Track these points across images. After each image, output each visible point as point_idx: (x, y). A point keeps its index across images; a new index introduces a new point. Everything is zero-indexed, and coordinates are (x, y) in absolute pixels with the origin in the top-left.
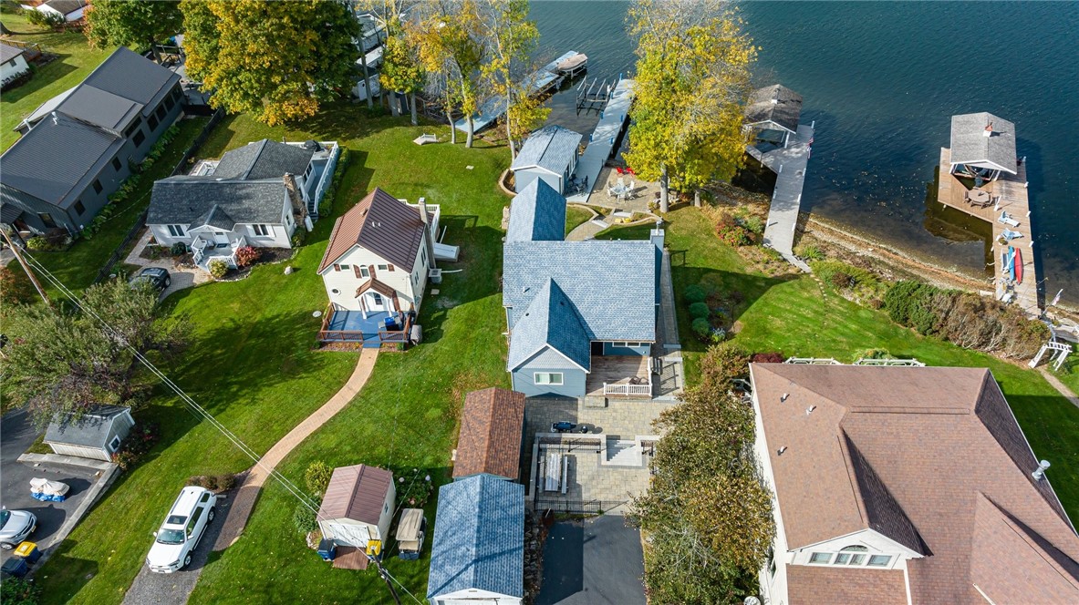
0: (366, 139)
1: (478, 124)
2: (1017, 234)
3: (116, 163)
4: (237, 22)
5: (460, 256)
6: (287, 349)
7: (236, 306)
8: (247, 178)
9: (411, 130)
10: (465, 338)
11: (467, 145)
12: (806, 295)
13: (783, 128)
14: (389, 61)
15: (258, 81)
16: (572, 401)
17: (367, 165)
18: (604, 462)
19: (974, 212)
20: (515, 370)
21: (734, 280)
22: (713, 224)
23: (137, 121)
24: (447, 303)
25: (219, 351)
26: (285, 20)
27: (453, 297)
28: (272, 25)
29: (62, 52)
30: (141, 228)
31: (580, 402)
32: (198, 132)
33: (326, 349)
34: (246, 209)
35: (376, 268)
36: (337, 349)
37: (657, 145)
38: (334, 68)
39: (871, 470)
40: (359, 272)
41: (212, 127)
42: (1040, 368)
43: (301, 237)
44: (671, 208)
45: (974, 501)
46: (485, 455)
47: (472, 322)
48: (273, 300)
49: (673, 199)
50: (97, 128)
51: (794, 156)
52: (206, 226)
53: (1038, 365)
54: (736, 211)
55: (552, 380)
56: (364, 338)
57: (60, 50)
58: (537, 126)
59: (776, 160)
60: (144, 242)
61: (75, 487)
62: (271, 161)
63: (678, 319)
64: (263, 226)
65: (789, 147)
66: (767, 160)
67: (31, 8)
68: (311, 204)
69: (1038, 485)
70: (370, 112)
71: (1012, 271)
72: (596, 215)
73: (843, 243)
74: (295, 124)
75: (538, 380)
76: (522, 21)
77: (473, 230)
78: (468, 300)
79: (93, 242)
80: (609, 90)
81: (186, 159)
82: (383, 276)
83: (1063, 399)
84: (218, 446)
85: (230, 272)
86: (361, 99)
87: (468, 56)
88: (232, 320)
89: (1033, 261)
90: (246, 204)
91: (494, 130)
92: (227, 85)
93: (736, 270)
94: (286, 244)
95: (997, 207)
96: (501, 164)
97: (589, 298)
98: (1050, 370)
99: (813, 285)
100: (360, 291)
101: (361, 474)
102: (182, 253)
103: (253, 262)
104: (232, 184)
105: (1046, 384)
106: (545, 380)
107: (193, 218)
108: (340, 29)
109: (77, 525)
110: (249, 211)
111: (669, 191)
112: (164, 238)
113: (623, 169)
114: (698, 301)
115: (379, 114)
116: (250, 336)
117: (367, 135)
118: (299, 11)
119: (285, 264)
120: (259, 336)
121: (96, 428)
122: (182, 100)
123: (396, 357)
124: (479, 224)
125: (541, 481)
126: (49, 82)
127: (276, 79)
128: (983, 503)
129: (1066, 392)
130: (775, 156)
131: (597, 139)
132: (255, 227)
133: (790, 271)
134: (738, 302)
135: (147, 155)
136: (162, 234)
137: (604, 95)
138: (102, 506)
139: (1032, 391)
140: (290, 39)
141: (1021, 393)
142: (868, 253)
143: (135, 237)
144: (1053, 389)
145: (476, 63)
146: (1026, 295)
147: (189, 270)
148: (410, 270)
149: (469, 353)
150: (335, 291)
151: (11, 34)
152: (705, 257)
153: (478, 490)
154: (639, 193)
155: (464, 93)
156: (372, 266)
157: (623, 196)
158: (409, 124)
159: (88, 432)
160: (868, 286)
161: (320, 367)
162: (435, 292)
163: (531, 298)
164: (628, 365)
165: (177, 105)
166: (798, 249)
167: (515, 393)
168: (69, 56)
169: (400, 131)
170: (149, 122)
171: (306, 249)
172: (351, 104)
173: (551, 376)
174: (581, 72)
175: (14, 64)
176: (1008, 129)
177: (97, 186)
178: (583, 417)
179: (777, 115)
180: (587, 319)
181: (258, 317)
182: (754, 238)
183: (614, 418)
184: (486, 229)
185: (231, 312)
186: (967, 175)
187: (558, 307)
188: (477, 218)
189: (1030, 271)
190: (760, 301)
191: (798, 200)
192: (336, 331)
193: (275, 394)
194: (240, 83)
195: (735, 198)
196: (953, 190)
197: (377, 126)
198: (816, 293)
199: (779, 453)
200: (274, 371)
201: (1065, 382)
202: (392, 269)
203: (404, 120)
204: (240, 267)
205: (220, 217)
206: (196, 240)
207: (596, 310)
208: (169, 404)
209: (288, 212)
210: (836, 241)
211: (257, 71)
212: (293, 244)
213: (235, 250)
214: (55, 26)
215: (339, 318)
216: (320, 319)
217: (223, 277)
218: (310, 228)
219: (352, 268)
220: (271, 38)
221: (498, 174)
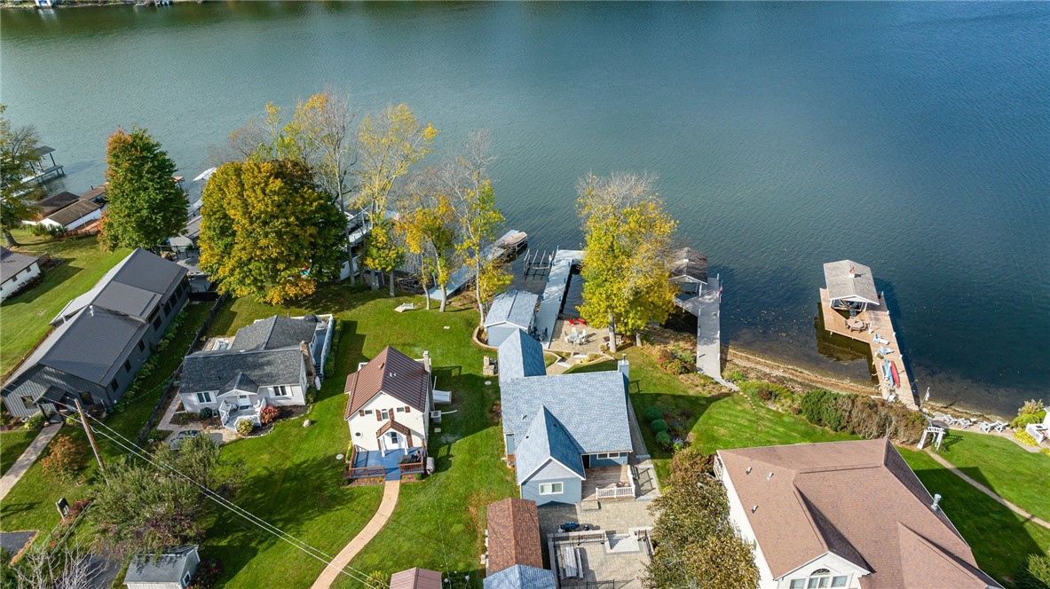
0: (353, 311)
1: (449, 292)
2: (889, 350)
3: (141, 345)
4: (251, 223)
5: (453, 400)
6: (320, 488)
7: (266, 457)
8: (266, 348)
9: (391, 301)
10: (470, 465)
11: (441, 310)
12: (739, 408)
13: (697, 281)
14: (373, 246)
15: (267, 268)
16: (571, 507)
17: (358, 332)
18: (609, 550)
19: (855, 336)
20: (524, 484)
21: (681, 401)
22: (655, 359)
23: (157, 309)
24: (450, 439)
25: (259, 496)
26: (292, 219)
27: (453, 433)
28: (281, 223)
29: (67, 257)
30: (171, 392)
31: (577, 507)
32: (205, 315)
33: (354, 485)
34: (267, 374)
35: (395, 411)
36: (363, 484)
37: (608, 297)
38: (328, 254)
39: (821, 513)
40: (380, 416)
41: (217, 310)
42: (925, 449)
43: (313, 395)
44: (619, 349)
45: (896, 529)
46: (514, 552)
47: (474, 452)
48: (298, 449)
49: (620, 342)
50: (125, 317)
51: (708, 302)
52: (235, 390)
53: (924, 447)
54: (670, 347)
55: (553, 490)
56: (386, 473)
57: (65, 255)
58: (503, 290)
59: (695, 307)
60: (173, 409)
62: (283, 333)
63: (643, 434)
64: (282, 388)
65: (703, 295)
66: (687, 306)
67: (34, 223)
68: (317, 367)
69: (936, 513)
70: (353, 288)
71: (891, 378)
72: (559, 358)
73: (759, 367)
74: (289, 303)
75: (542, 491)
76: (488, 211)
77: (459, 377)
78: (467, 434)
79: (126, 414)
80: (550, 259)
81: (198, 338)
82: (400, 418)
83: (946, 470)
84: (276, 573)
85: (256, 429)
86: (344, 278)
87: (444, 238)
88: (266, 468)
89: (904, 369)
90: (268, 369)
91: (459, 297)
92: (239, 273)
93: (681, 393)
94: (302, 401)
95: (870, 331)
96: (471, 324)
97: (576, 420)
98: (933, 450)
99: (744, 400)
100: (380, 433)
101: (417, 575)
102: (209, 416)
103: (275, 419)
104: (254, 354)
105: (933, 461)
106: (548, 491)
107: (221, 385)
110: (269, 375)
111: (615, 334)
112: (191, 405)
113: (575, 318)
114: (656, 419)
115: (359, 290)
116: (284, 481)
117: (354, 307)
118: (302, 212)
119: (303, 419)
120: (295, 478)
121: (171, 565)
122: (188, 290)
123: (416, 485)
124: (463, 373)
125: (561, 570)
126: (59, 283)
127: (281, 266)
128: (903, 530)
129: (948, 466)
130: (693, 303)
131: (548, 298)
132: (276, 388)
133: (723, 391)
134: (688, 417)
135: (164, 337)
136: (192, 402)
137: (545, 264)
140: (293, 234)
142: (780, 373)
143: (163, 408)
144: (938, 464)
145: (450, 245)
146: (905, 394)
147: (217, 431)
148: (423, 410)
149: (476, 477)
150: (358, 434)
151: (19, 245)
152: (654, 385)
153: (518, 576)
154: (590, 339)
155: (440, 267)
156: (392, 410)
157: (578, 342)
158: (389, 296)
159: (166, 569)
160: (785, 397)
161: (352, 499)
162: (438, 430)
163: (529, 424)
164: (610, 473)
165: (184, 293)
166: (726, 374)
167: (525, 501)
168: (74, 259)
169: (381, 302)
170: (165, 309)
171: (317, 405)
172: (334, 283)
173: (553, 485)
174: (523, 246)
175: (29, 270)
176: (867, 272)
177: (127, 365)
178: (582, 519)
179: (690, 271)
180: (575, 437)
181: (288, 464)
182: (689, 368)
183: (608, 517)
184: (470, 376)
185: (260, 463)
186: (843, 308)
187: (553, 429)
188: (460, 368)
189: (904, 377)
190: (705, 415)
191: (718, 336)
192: (360, 469)
193: (318, 525)
194: (250, 271)
195: (667, 338)
196: (835, 319)
197: (361, 300)
198: (747, 406)
199: (753, 511)
200: (312, 507)
201: (946, 458)
202: (408, 410)
203: (383, 292)
204: (264, 424)
205: (248, 383)
206: (223, 404)
207: (582, 429)
208: (224, 543)
209: (303, 374)
210: (753, 366)
211: (265, 261)
212: (307, 401)
213: (258, 410)
214: (57, 236)
215: (361, 458)
216: (343, 460)
217: (251, 434)
218: (319, 386)
219: (375, 412)
220: (279, 234)
221: (471, 331)
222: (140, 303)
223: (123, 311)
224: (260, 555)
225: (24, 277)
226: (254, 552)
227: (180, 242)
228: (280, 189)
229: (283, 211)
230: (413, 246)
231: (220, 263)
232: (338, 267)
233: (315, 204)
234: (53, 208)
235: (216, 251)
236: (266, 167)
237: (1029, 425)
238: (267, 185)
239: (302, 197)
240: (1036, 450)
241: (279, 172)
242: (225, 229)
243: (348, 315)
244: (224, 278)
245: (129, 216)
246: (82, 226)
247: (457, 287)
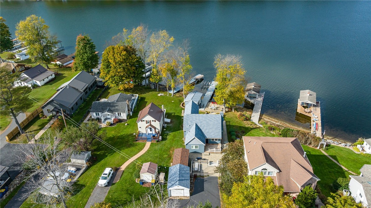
0: (145, 94)
1: (175, 92)
2: (317, 119)
3: (81, 98)
4: (116, 64)
5: (171, 122)
6: (128, 142)
7: (113, 132)
8: (116, 101)
9: (157, 92)
10: (173, 140)
11: (172, 96)
12: (261, 132)
13: (256, 93)
14: (152, 74)
15: (119, 79)
16: (201, 154)
17: (145, 100)
18: (209, 165)
19: (307, 114)
20: (187, 145)
21: (242, 128)
22: (237, 116)
23: (86, 88)
24: (168, 132)
25: (110, 142)
26: (128, 64)
27: (169, 131)
28: (125, 65)
29: (62, 73)
30: (88, 113)
31: (203, 154)
32: (101, 92)
33: (137, 142)
34: (116, 109)
35: (151, 121)
36: (140, 142)
37: (222, 94)
38: (138, 76)
39: (268, 154)
40: (147, 122)
41: (104, 91)
42: (320, 149)
43: (129, 117)
44: (226, 112)
45: (291, 161)
46: (180, 162)
47: (174, 136)
48: (123, 131)
49: (227, 110)
50: (77, 89)
51: (259, 101)
52: (106, 113)
53: (319, 148)
54: (244, 113)
55: (196, 148)
56: (147, 139)
57: (62, 72)
58: (191, 91)
59: (254, 102)
60: (88, 117)
61: (78, 169)
62: (122, 98)
63: (228, 136)
64: (120, 113)
65: (258, 98)
66: (252, 101)
67: (54, 63)
68: (131, 109)
69: (305, 158)
70: (146, 88)
71: (315, 128)
72: (206, 113)
73: (272, 121)
74: (126, 90)
75: (192, 148)
76: (188, 65)
77: (174, 116)
78: (173, 132)
79: (75, 117)
80: (210, 84)
81: (98, 98)
82: (153, 123)
84: (112, 162)
85: (111, 125)
86: (143, 85)
87: (173, 73)
88: (113, 135)
89: (321, 125)
90: (116, 107)
91: (179, 93)
92: (111, 80)
93: (243, 126)
94: (125, 118)
95: (312, 113)
96: (181, 101)
97: (205, 128)
98: (323, 150)
99: (263, 130)
100: (146, 127)
101: (150, 164)
102: (99, 120)
103: (117, 122)
104: (113, 103)
105: (321, 152)
106: (194, 148)
107: (103, 111)
108: (140, 67)
109: (79, 177)
110: (117, 109)
111: (226, 108)
112: (94, 116)
113: (214, 102)
114: (233, 132)
115: (148, 89)
116: (118, 139)
117: (145, 93)
118: (131, 62)
119: (126, 123)
120: (120, 139)
121: (83, 155)
122: (96, 84)
123: (155, 144)
124: (176, 115)
125: (193, 169)
126: (60, 80)
127: (124, 78)
129: (326, 154)
130: (254, 100)
131: (206, 95)
132: (118, 113)
133: (257, 127)
134: (243, 133)
135: (88, 97)
136: (94, 115)
137: (208, 85)
138: (84, 174)
139: (317, 154)
140: (128, 69)
141: (315, 154)
142: (279, 124)
143: (86, 117)
144: (323, 153)
145: (176, 75)
146: (319, 134)
147: (100, 124)
148: (160, 122)
149: (174, 143)
150: (140, 127)
151: (50, 69)
152: (235, 123)
153: (179, 166)
154: (218, 108)
155: (172, 82)
156: (150, 121)
157: (213, 109)
158: (156, 91)
159: (81, 156)
160: (277, 130)
161: (136, 146)
162: (165, 130)
163: (191, 128)
164: (215, 146)
165: (95, 85)
166: (260, 122)
167: (186, 149)
168: (64, 74)
169: (154, 93)
170: (89, 89)
171: (130, 120)
172: (140, 86)
173: (196, 146)
174: (202, 79)
175: (52, 76)
176: (314, 94)
177: (77, 103)
178: (203, 157)
179: (254, 90)
180: (204, 133)
181: (119, 135)
182: (248, 119)
183: (211, 158)
184: (178, 116)
185: (111, 133)
186: (305, 105)
187: (197, 130)
188: (175, 113)
189: (320, 128)
190: (249, 133)
191: (260, 111)
192: (140, 137)
193: (125, 151)
194: (115, 79)
195: (243, 110)
196: (301, 109)
197: (147, 91)
198: (264, 132)
199: (248, 152)
200: (125, 146)
201: (326, 152)
202: (155, 121)
203: (155, 90)
204: (114, 123)
205: (110, 111)
206: (103, 117)
207: (207, 131)
208: (98, 153)
209: (127, 110)
210: (270, 121)
211: (119, 76)
212: (127, 118)
213: (113, 119)
214: (60, 67)
215: (141, 135)
216: (135, 135)
217: (110, 126)
218: (131, 115)
219: (145, 121)
220: (124, 68)
221: (180, 103)
222: (82, 86)
223: (77, 88)
224: (108, 157)
225: (50, 78)
226: (107, 156)
227: (95, 70)
228: (125, 54)
229: (125, 61)
230: (164, 75)
231: (106, 76)
232: (141, 81)
233: (135, 60)
234: (60, 59)
235: (105, 72)
236: (122, 47)
237: (358, 145)
238: (121, 53)
239: (132, 57)
240: (359, 153)
241: (126, 50)
242: (108, 66)
243: (143, 95)
244: (107, 81)
245: (81, 61)
246: (68, 65)
247: (178, 90)
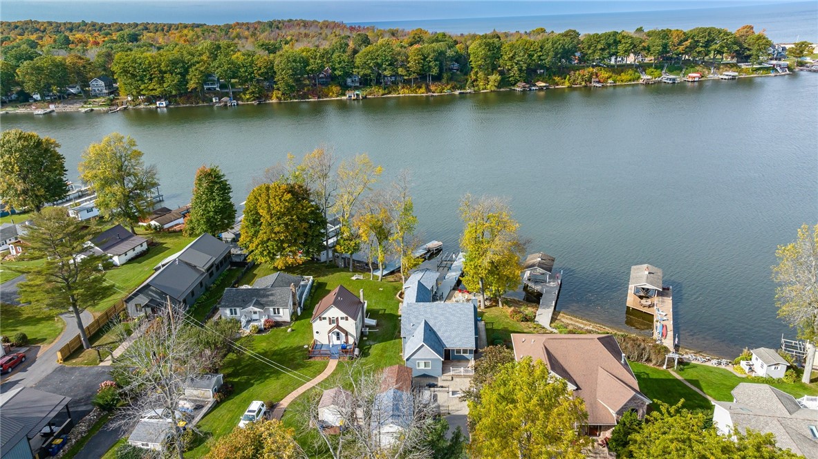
0: (326, 277)
1: (385, 273)
2: (665, 318)
3: (201, 284)
4: (271, 218)
5: (377, 325)
6: (293, 360)
7: (264, 344)
8: (271, 287)
9: (349, 274)
10: (381, 356)
11: (379, 280)
13: (544, 271)
14: (341, 238)
15: (277, 246)
16: (436, 378)
17: (327, 288)
18: (451, 396)
19: (645, 310)
20: (407, 360)
22: (508, 314)
23: (212, 266)
24: (371, 343)
26: (294, 217)
27: (374, 340)
28: (288, 219)
30: (215, 310)
31: (439, 379)
32: (239, 274)
33: (312, 360)
34: (270, 301)
35: (339, 319)
36: (317, 359)
37: (475, 267)
40: (331, 321)
41: (246, 272)
42: (669, 369)
43: (295, 317)
44: (487, 307)
45: (597, 370)
46: (394, 387)
47: (384, 350)
48: (283, 342)
49: (488, 303)
50: (194, 267)
51: (551, 287)
52: (251, 307)
53: (666, 368)
54: (521, 309)
55: (425, 366)
56: (331, 355)
57: (161, 241)
58: (416, 268)
59: (542, 289)
60: (215, 318)
61: (198, 407)
62: (282, 281)
64: (278, 309)
65: (549, 282)
66: (538, 288)
67: (145, 224)
68: (300, 303)
69: (623, 365)
70: (328, 266)
71: (661, 333)
73: (577, 324)
74: (289, 269)
75: (419, 366)
76: (409, 216)
77: (384, 314)
78: (382, 341)
80: (454, 256)
81: (233, 285)
82: (342, 323)
83: (677, 379)
84: (263, 393)
85: (260, 331)
86: (322, 261)
87: (382, 234)
88: (263, 349)
89: (672, 329)
90: (271, 298)
92: (261, 248)
93: (519, 331)
94: (288, 319)
95: (655, 307)
96: (396, 289)
97: (443, 329)
98: (673, 370)
100: (330, 332)
101: (338, 390)
102: (236, 323)
103: (272, 327)
104: (264, 289)
105: (670, 375)
106: (422, 367)
107: (244, 304)
108: (318, 223)
109: (202, 418)
110: (272, 302)
111: (486, 299)
112: (225, 316)
113: (463, 290)
114: (498, 339)
115: (332, 267)
116: (273, 355)
117: (327, 275)
118: (301, 214)
119: (288, 328)
120: (280, 354)
122: (230, 260)
123: (347, 362)
124: (386, 312)
125: (421, 400)
126: (157, 255)
127: (285, 245)
128: (601, 370)
129: (679, 378)
130: (542, 286)
131: (448, 278)
132: (274, 309)
135: (214, 283)
136: (226, 313)
137: (451, 260)
138: (211, 414)
139: (663, 377)
140: (295, 226)
141: (657, 377)
143: (210, 318)
144: (673, 376)
145: (386, 238)
146: (668, 342)
148: (356, 320)
149: (383, 362)
150: (317, 332)
151: (137, 234)
152: (503, 325)
153: (393, 394)
155: (379, 251)
156: (338, 318)
158: (349, 271)
159: (207, 382)
161: (310, 366)
162: (365, 338)
163: (415, 329)
164: (464, 363)
165: (228, 262)
166: (553, 325)
167: (407, 367)
168: (166, 243)
169: (343, 274)
170: (216, 267)
171: (297, 322)
172: (316, 263)
173: (425, 363)
174: (439, 250)
175: (142, 246)
176: (659, 272)
177: (193, 293)
178: (440, 383)
179: (540, 265)
180: (442, 339)
181: (276, 348)
182: (529, 319)
183: (456, 384)
184: (391, 314)
185: (262, 345)
186: (642, 294)
187: (428, 331)
188: (385, 310)
189: (670, 334)
191: (553, 305)
192: (317, 351)
193: (288, 376)
194: (268, 246)
195: (521, 305)
196: (634, 300)
197: (331, 272)
201: (679, 374)
202: (347, 319)
203: (346, 269)
204: (265, 329)
205: (258, 304)
206: (243, 316)
207: (447, 334)
208: (236, 380)
209: (291, 303)
210: (573, 323)
211: (276, 241)
212: (292, 319)
213: (263, 321)
214: (159, 231)
215: (318, 347)
216: (308, 348)
217: (257, 333)
218: (299, 314)
219: (328, 319)
220: (286, 225)
221: (398, 291)
222: (203, 261)
223: (194, 263)
224: (255, 386)
225: (139, 249)
226: (252, 385)
227: (228, 235)
228: (290, 199)
229: (290, 212)
230: (366, 237)
231: (251, 241)
232: (319, 251)
233: (309, 210)
234: (157, 216)
235: (250, 234)
236: (284, 186)
237: (742, 362)
238: (283, 196)
239: (302, 205)
240: (744, 376)
241: (291, 190)
242: (255, 221)
243: (322, 279)
244: (252, 251)
245: (202, 215)
246: (173, 226)
247: (392, 270)
